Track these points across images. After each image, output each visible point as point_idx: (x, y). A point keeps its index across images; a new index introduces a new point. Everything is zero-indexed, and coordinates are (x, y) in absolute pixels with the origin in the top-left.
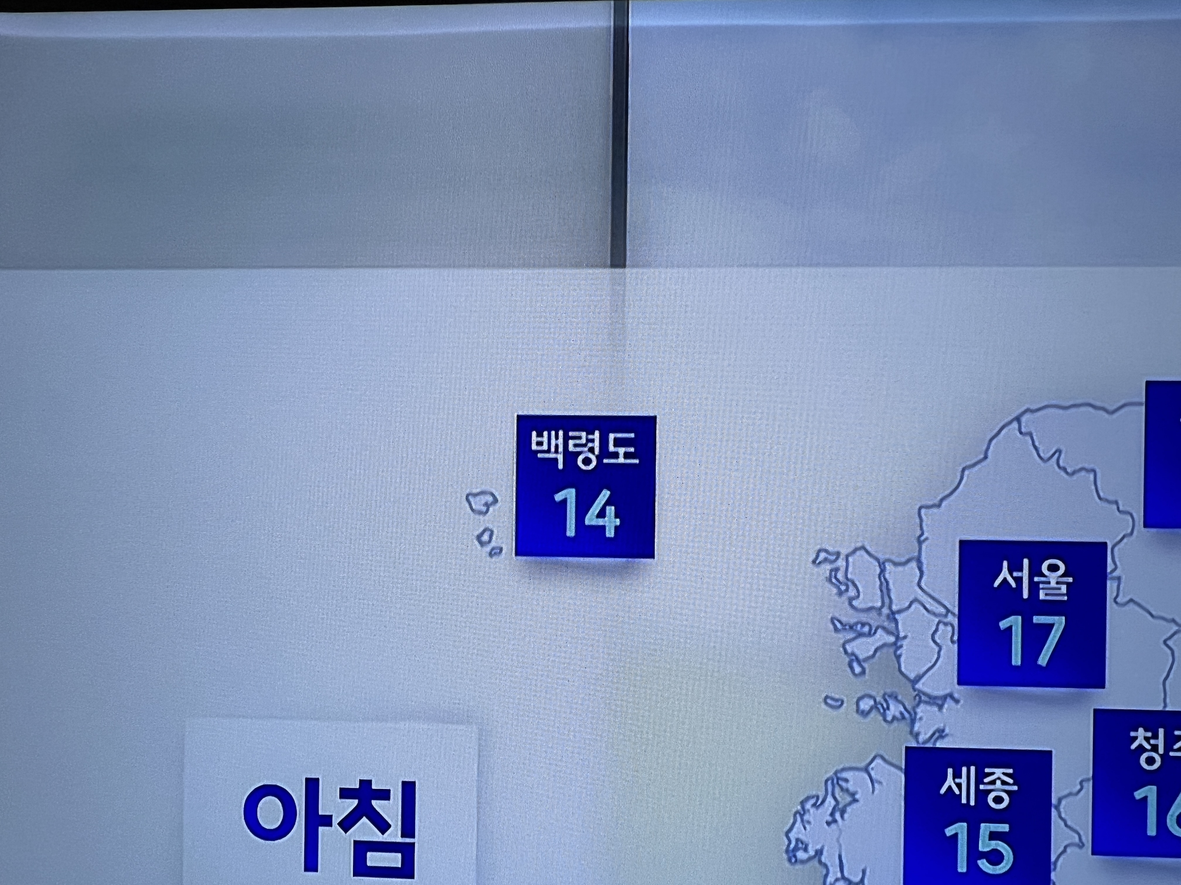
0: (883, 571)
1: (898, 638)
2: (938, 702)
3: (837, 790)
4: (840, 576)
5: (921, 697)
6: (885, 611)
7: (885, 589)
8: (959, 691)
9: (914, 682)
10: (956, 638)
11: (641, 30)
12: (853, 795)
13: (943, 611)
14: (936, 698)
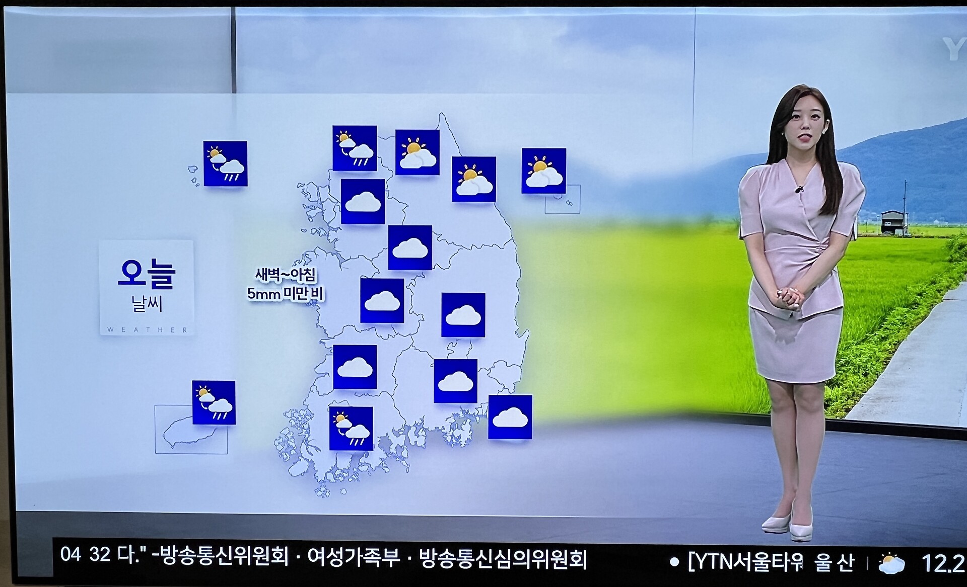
0: (318, 189)
1: (323, 210)
2: (336, 230)
3: (305, 257)
4: (305, 191)
5: (331, 229)
6: (319, 202)
7: (319, 195)
8: (342, 226)
9: (328, 224)
10: (340, 210)
11: (239, 17)
12: (310, 259)
13: (337, 202)
14: (335, 228)
